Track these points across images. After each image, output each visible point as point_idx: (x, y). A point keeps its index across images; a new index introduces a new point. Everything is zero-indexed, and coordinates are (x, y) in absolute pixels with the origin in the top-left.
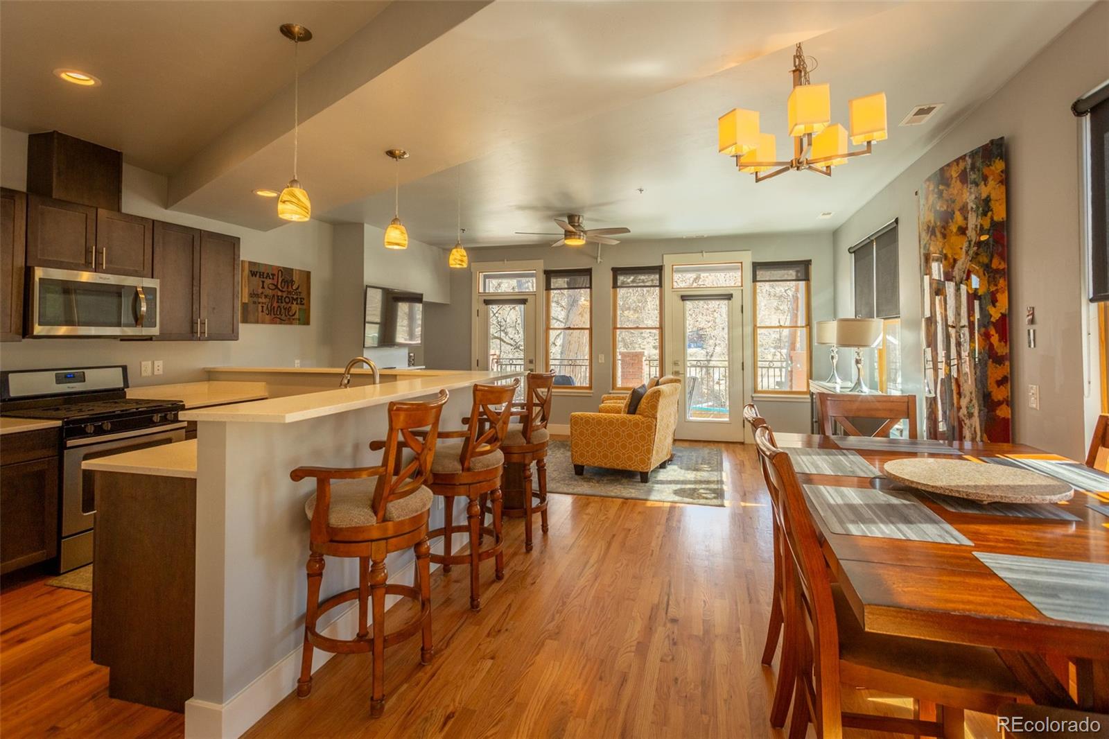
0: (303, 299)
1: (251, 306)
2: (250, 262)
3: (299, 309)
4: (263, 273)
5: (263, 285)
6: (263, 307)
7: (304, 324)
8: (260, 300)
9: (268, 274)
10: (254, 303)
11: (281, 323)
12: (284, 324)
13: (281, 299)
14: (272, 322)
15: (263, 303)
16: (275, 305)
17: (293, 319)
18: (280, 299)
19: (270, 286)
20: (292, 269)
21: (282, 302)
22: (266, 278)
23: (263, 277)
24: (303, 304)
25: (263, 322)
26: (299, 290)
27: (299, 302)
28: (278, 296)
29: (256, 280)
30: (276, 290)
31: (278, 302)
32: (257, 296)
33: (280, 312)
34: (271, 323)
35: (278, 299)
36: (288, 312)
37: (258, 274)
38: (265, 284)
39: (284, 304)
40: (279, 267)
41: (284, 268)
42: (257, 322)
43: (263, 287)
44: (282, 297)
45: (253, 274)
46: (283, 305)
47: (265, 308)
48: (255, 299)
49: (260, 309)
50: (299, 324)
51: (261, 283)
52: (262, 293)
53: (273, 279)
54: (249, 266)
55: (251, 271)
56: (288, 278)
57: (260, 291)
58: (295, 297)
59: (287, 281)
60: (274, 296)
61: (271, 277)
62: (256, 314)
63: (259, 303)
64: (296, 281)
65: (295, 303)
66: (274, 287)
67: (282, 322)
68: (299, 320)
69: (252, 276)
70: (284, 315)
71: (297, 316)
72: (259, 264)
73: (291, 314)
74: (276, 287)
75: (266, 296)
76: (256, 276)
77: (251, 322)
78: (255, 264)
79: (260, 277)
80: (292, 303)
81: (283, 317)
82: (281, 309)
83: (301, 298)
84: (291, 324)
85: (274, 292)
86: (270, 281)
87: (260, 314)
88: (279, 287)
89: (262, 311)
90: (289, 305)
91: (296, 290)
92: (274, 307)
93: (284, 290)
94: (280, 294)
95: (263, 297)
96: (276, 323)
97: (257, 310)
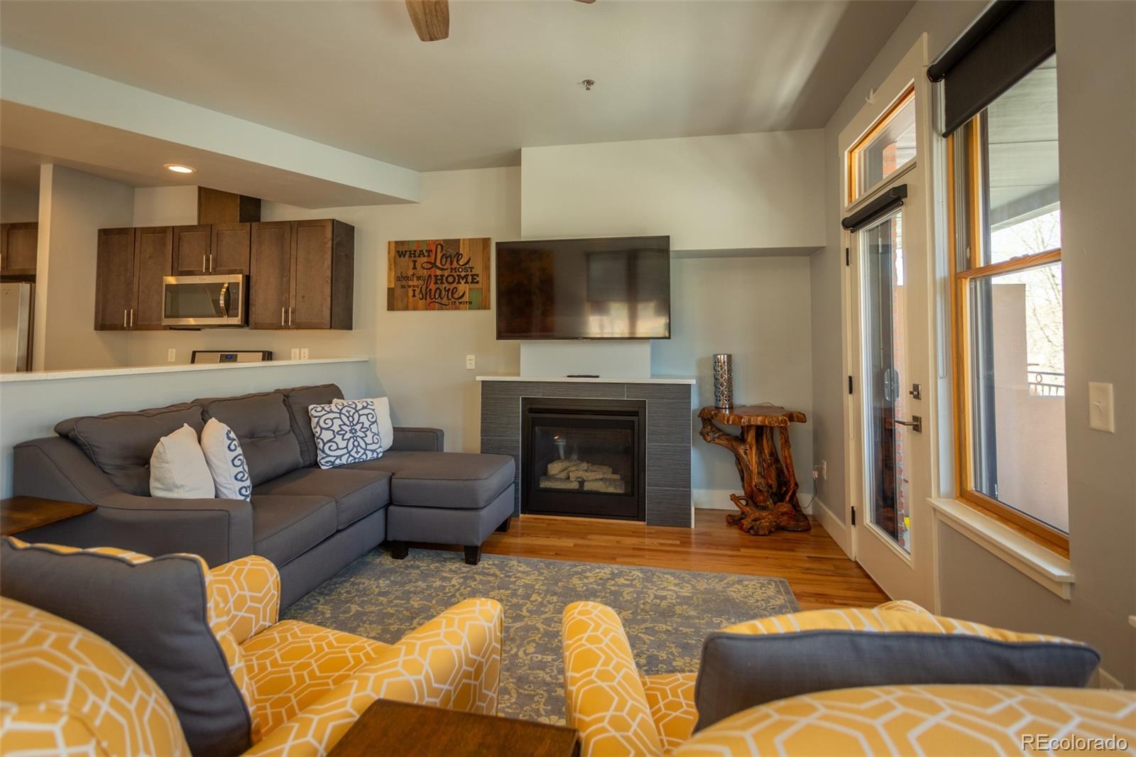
0: (477, 275)
1: (399, 292)
2: (397, 242)
3: (469, 289)
4: (415, 251)
5: (415, 265)
6: (414, 291)
7: (479, 309)
8: (411, 283)
9: (422, 251)
10: (403, 287)
11: (442, 309)
12: (446, 309)
13: (442, 279)
14: (428, 307)
15: (414, 286)
16: (433, 287)
17: (460, 303)
18: (439, 280)
19: (425, 265)
20: (459, 240)
21: (442, 283)
22: (419, 256)
23: (415, 256)
24: (477, 282)
25: (415, 309)
26: (470, 264)
27: (470, 279)
28: (436, 276)
29: (406, 262)
30: (434, 269)
31: (436, 283)
32: (407, 278)
33: (440, 295)
34: (426, 309)
35: (436, 279)
36: (452, 294)
37: (408, 253)
38: (417, 264)
39: (446, 285)
40: (437, 240)
41: (444, 241)
42: (406, 308)
43: (415, 268)
44: (442, 276)
45: (401, 254)
46: (444, 286)
47: (417, 293)
48: (404, 283)
49: (411, 293)
50: (469, 309)
51: (412, 264)
52: (413, 275)
53: (429, 256)
54: (396, 247)
55: (398, 252)
56: (451, 251)
57: (410, 272)
58: (463, 274)
59: (450, 256)
60: (430, 276)
61: (426, 254)
62: (406, 300)
63: (410, 286)
64: (465, 255)
65: (463, 282)
66: (430, 266)
67: (443, 307)
68: (470, 303)
69: (400, 257)
70: (445, 299)
71: (466, 298)
72: (409, 241)
73: (456, 296)
74: (434, 265)
75: (419, 278)
76: (404, 256)
77: (398, 310)
78: (402, 243)
79: (410, 257)
80: (459, 283)
81: (445, 301)
82: (441, 291)
83: (472, 275)
84: (457, 309)
85: (429, 272)
86: (425, 259)
87: (411, 299)
88: (438, 264)
89: (414, 296)
90: (454, 285)
91: (463, 265)
92: (431, 289)
93: (445, 267)
94: (439, 272)
95: (415, 279)
96: (434, 309)
97: (407, 296)
